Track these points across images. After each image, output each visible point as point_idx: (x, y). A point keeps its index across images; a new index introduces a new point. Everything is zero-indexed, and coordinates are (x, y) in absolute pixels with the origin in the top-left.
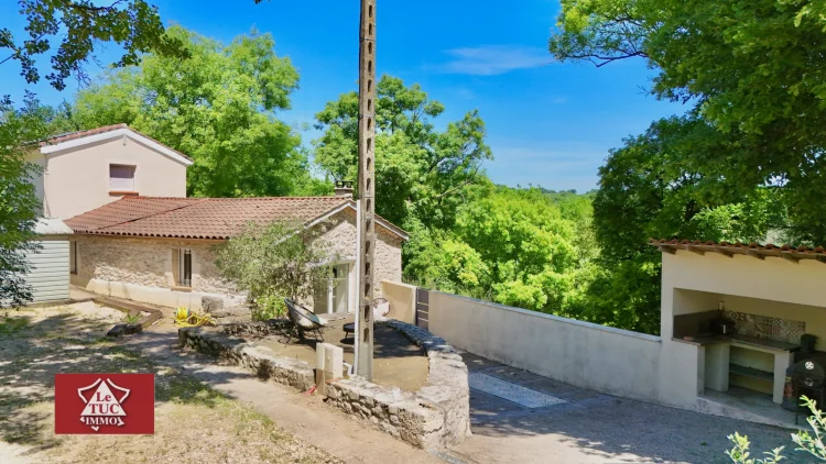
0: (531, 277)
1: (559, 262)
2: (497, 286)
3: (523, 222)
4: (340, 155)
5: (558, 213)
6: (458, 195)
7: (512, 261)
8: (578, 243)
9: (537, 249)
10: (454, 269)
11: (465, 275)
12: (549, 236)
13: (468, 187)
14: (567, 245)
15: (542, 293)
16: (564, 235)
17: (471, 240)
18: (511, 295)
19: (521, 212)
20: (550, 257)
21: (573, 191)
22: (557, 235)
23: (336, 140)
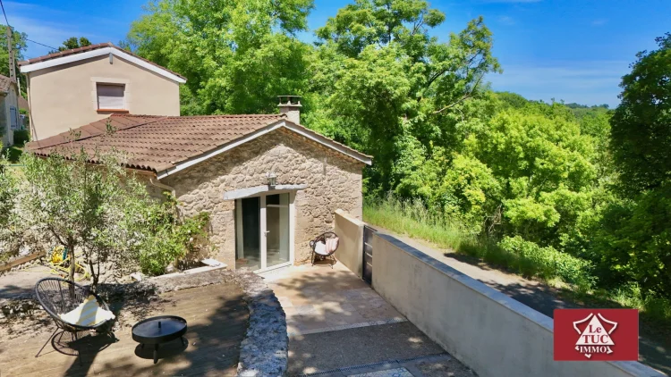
0: (544, 194)
1: (576, 180)
2: (507, 202)
3: (538, 138)
4: (330, 71)
5: (577, 129)
6: (458, 112)
7: (524, 178)
8: (598, 161)
9: (551, 167)
10: (459, 185)
11: (471, 192)
12: (565, 153)
13: (468, 102)
14: (586, 163)
15: (555, 211)
16: (583, 152)
17: (484, 157)
18: (523, 212)
19: (537, 128)
20: (566, 175)
21: (606, 106)
22: (575, 152)
23: (329, 55)
